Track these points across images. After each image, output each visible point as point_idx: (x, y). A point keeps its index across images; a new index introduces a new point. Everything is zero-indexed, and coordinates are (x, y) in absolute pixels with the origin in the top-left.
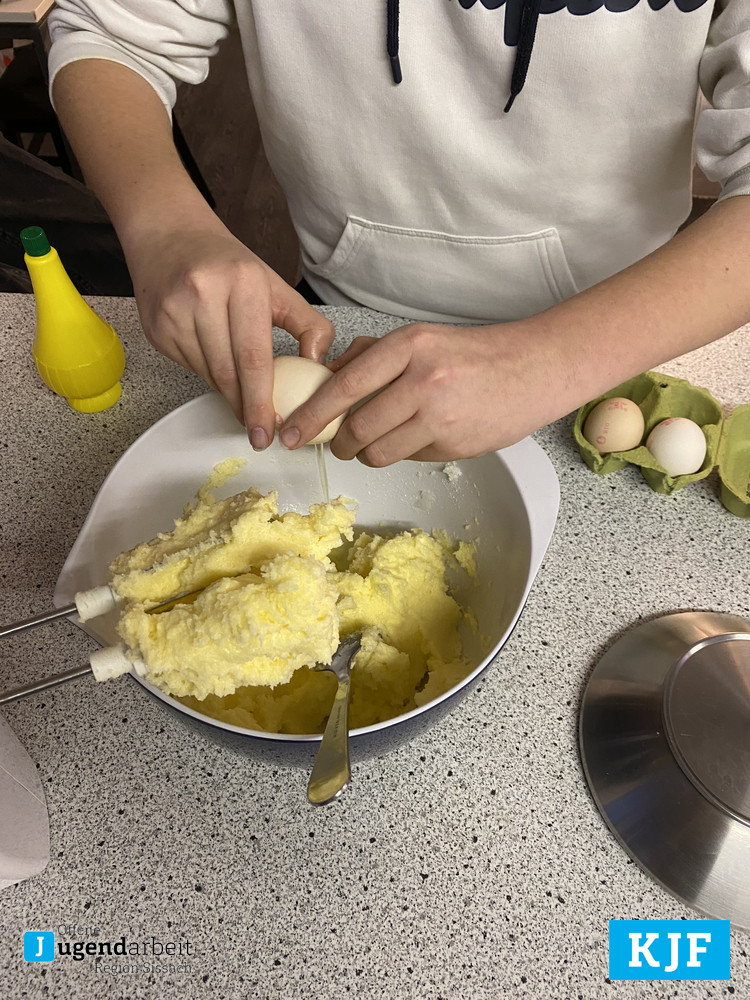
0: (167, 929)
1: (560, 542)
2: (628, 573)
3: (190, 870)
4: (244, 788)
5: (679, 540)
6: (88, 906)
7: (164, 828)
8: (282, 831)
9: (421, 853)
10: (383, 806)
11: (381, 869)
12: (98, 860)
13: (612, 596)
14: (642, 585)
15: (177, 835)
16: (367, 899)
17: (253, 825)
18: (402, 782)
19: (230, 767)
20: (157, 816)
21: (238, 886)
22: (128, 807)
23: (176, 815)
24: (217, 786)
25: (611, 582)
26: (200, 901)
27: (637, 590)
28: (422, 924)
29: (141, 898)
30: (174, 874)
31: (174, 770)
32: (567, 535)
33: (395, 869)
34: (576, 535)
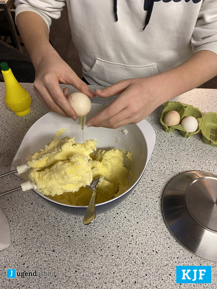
0: (44, 263)
1: (156, 152)
2: (176, 160)
3: (51, 246)
4: (66, 222)
5: (190, 151)
6: (22, 256)
7: (43, 234)
8: (77, 234)
9: (117, 240)
10: (106, 227)
11: (105, 245)
12: (24, 243)
13: (171, 167)
14: (180, 164)
15: (47, 236)
16: (102, 253)
17: (69, 233)
18: (112, 220)
19: (62, 216)
20: (41, 231)
21: (65, 250)
22: (33, 228)
23: (47, 230)
24: (59, 222)
25: (171, 163)
26: (54, 254)
27: (178, 165)
28: (117, 260)
29: (37, 254)
30: (46, 247)
31: (46, 217)
32: (158, 150)
33: (110, 245)
34: (161, 150)
